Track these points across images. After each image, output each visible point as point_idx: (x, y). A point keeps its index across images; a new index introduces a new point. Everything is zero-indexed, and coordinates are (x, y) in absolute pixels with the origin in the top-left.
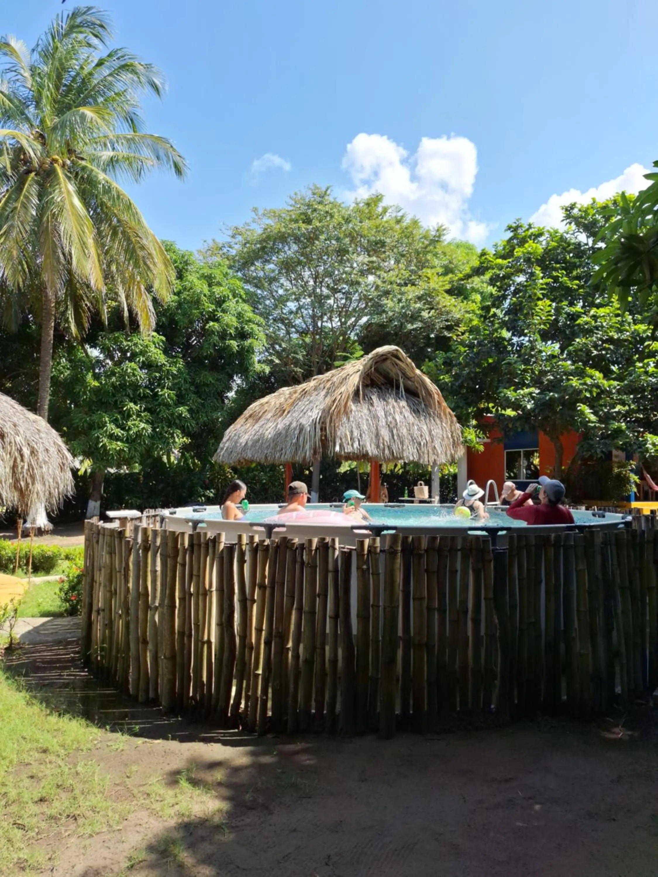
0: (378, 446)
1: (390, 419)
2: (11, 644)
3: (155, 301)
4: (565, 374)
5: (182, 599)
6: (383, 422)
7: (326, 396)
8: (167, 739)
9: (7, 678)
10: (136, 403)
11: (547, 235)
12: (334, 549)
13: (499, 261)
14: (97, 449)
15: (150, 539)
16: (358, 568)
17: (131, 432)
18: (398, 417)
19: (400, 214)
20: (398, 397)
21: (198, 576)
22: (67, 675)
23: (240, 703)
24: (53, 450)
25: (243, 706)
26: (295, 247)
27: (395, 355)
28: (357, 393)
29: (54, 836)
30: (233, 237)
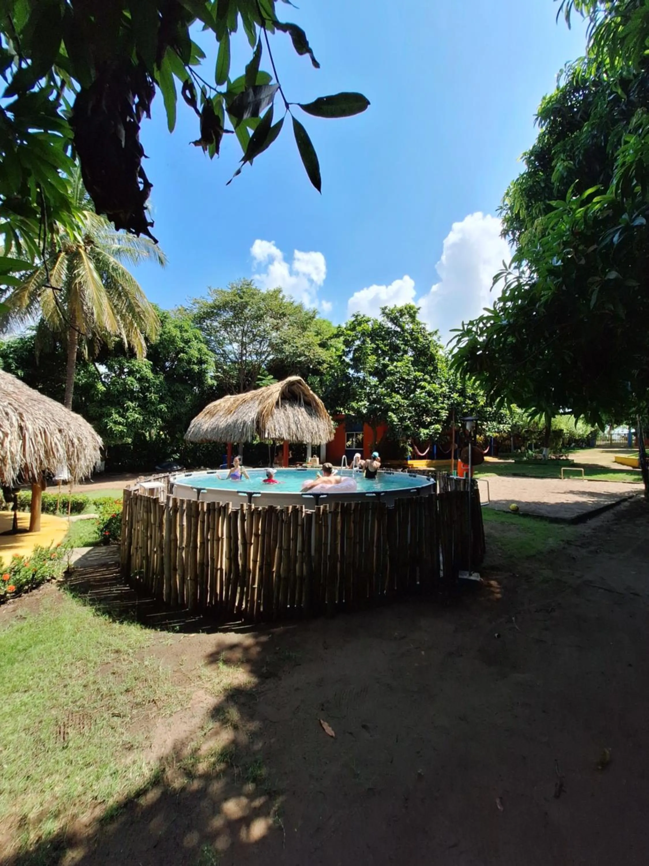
0: (289, 434)
1: (296, 418)
2: (68, 568)
3: (146, 339)
4: (382, 395)
5: (202, 543)
6: (292, 420)
7: (259, 404)
8: (199, 632)
9: (73, 596)
10: (132, 402)
11: (372, 322)
12: (302, 512)
13: (349, 332)
14: (107, 430)
15: (178, 504)
16: (316, 522)
17: (129, 420)
18: (300, 417)
19: (292, 300)
20: (300, 405)
21: (214, 529)
22: (116, 590)
23: (242, 605)
24: (90, 438)
25: (244, 606)
26: (231, 314)
27: (299, 382)
28: (277, 403)
29: (143, 719)
30: (194, 304)
